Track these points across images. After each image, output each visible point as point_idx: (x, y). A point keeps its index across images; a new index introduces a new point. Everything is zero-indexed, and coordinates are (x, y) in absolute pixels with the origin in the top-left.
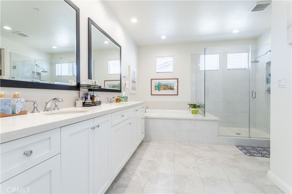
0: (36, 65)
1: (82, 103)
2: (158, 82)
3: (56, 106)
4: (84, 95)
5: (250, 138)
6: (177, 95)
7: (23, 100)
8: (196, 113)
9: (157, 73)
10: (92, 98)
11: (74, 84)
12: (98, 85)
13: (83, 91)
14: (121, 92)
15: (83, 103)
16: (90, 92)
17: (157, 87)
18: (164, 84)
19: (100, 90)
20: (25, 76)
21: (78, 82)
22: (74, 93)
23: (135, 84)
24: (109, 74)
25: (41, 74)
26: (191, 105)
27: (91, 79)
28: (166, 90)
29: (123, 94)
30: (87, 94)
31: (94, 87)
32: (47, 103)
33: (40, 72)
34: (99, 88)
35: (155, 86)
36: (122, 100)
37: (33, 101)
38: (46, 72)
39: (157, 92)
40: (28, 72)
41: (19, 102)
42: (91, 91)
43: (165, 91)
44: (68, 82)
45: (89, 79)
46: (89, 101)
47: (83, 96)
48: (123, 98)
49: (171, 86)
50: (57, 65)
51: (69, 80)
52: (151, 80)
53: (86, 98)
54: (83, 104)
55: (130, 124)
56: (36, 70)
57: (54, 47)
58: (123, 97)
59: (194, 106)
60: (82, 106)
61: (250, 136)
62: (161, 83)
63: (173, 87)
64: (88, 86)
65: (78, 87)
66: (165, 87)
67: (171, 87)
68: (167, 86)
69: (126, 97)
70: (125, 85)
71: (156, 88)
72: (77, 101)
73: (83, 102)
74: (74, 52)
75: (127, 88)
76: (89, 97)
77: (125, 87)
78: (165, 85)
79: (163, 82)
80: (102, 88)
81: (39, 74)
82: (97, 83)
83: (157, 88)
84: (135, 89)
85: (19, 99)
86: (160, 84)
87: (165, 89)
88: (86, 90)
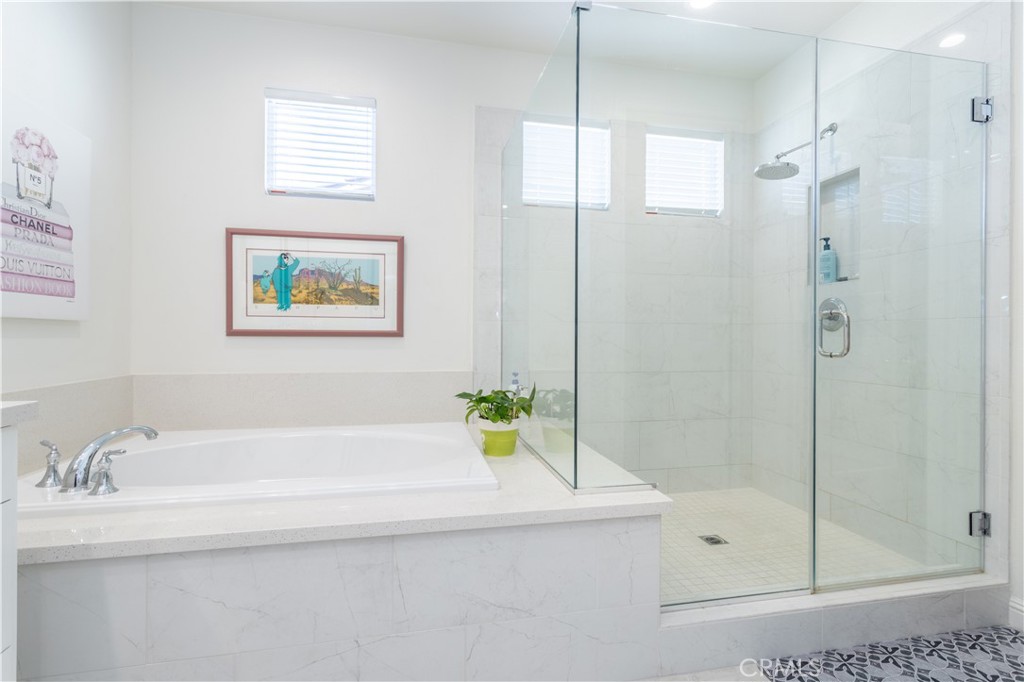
2: (278, 254)
5: (815, 591)
6: (399, 333)
8: (510, 450)
9: (273, 192)
17: (266, 282)
18: (320, 266)
23: (69, 250)
26: (483, 400)
28: (331, 302)
35: (256, 278)
39: (268, 315)
43: (325, 308)
49: (358, 282)
52: (231, 233)
59: (499, 407)
61: (820, 582)
62: (297, 262)
63: (373, 287)
66: (324, 284)
67: (362, 288)
68: (336, 279)
71: (265, 292)
78: (320, 273)
79: (309, 254)
83: (272, 288)
84: (66, 288)
86: (289, 262)
87: (320, 297)
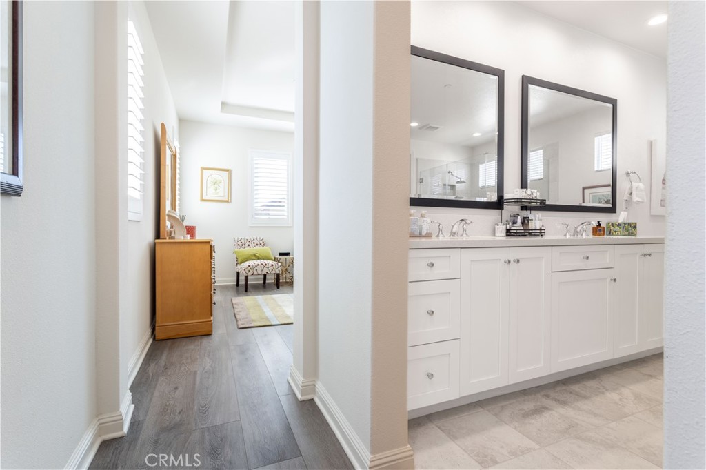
0: (449, 172)
1: (505, 231)
3: (464, 230)
4: (511, 216)
7: (428, 220)
10: (525, 221)
11: (494, 197)
12: (538, 198)
13: (509, 210)
14: (615, 212)
15: (507, 230)
16: (525, 212)
19: (544, 207)
20: (434, 192)
21: (501, 194)
22: (493, 214)
24: (598, 171)
25: (457, 187)
27: (526, 188)
29: (622, 216)
30: (516, 216)
31: (530, 203)
32: (453, 226)
33: (454, 184)
34: (541, 203)
36: (615, 232)
37: (438, 223)
38: (463, 182)
40: (438, 185)
41: (425, 222)
42: (526, 210)
44: (485, 197)
45: (522, 188)
46: (518, 226)
47: (509, 219)
48: (617, 228)
50: (481, 166)
51: (488, 193)
53: (514, 223)
54: (507, 232)
55: (615, 280)
56: (449, 181)
57: (477, 135)
58: (619, 225)
60: (505, 234)
64: (518, 201)
65: (499, 204)
69: (630, 224)
70: (631, 194)
72: (497, 227)
73: (508, 228)
74: (494, 140)
75: (637, 202)
76: (519, 220)
77: (631, 198)
80: (547, 203)
81: (453, 187)
82: (535, 195)
85: (425, 219)
88: (516, 209)
